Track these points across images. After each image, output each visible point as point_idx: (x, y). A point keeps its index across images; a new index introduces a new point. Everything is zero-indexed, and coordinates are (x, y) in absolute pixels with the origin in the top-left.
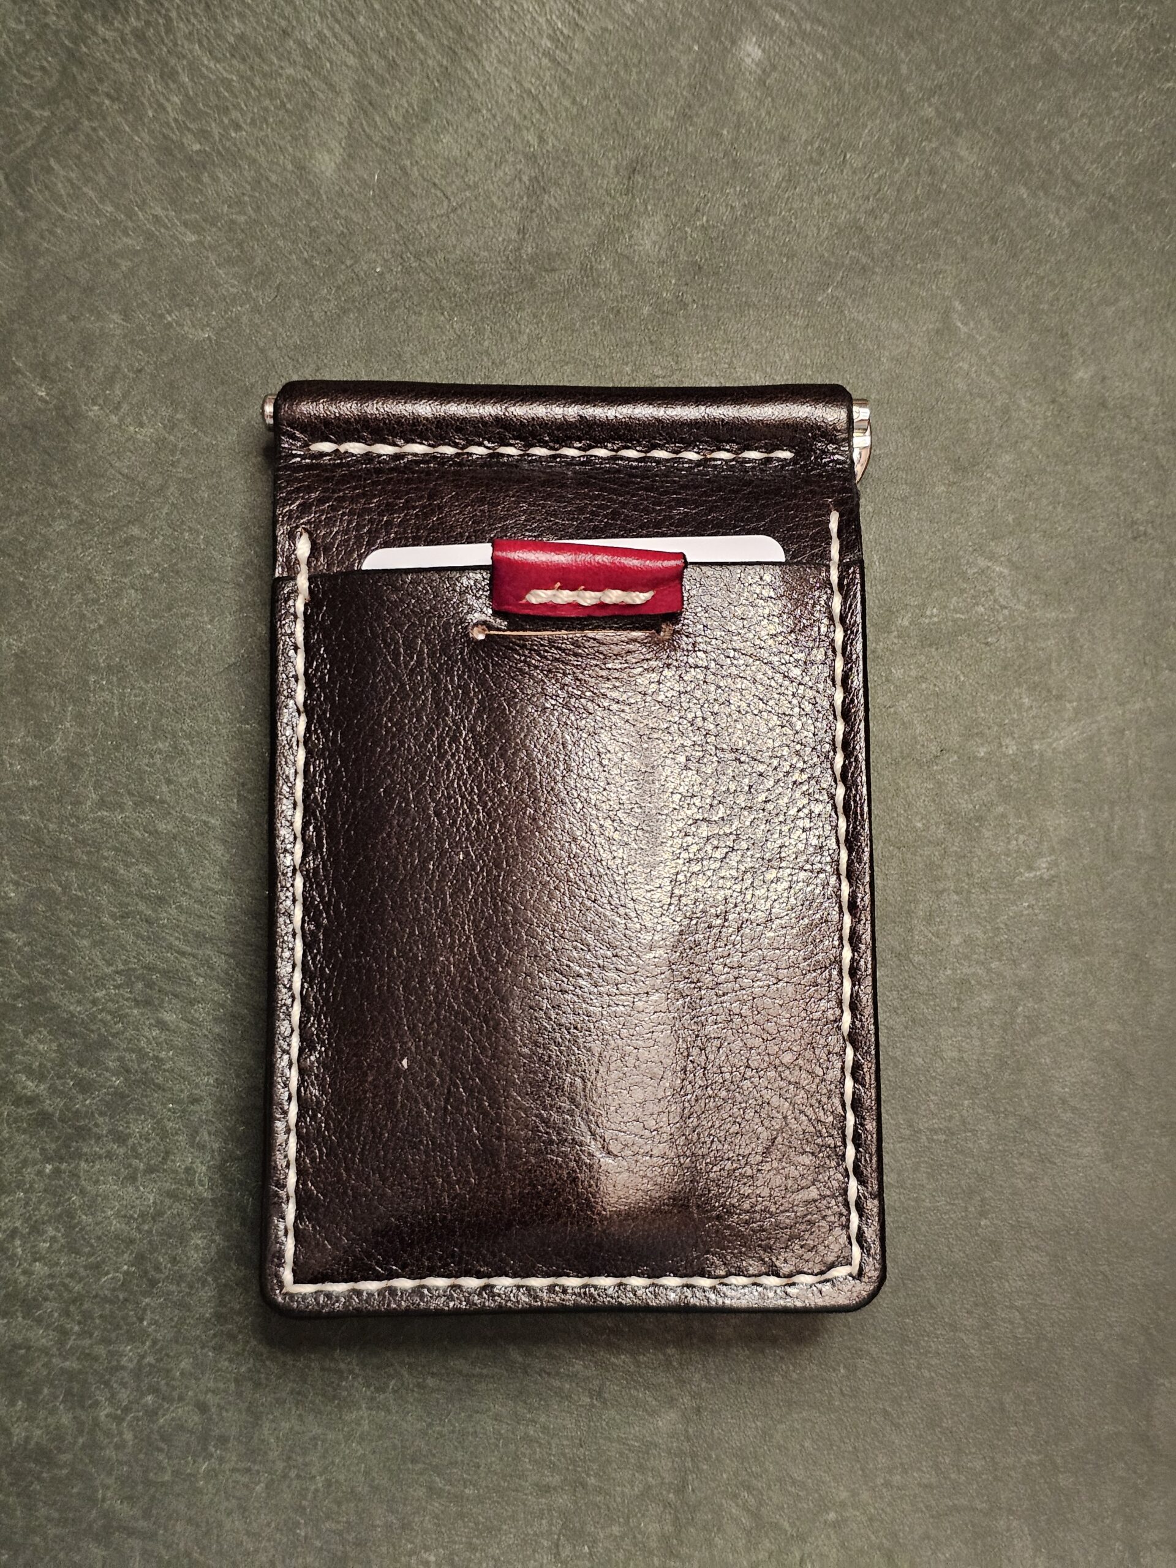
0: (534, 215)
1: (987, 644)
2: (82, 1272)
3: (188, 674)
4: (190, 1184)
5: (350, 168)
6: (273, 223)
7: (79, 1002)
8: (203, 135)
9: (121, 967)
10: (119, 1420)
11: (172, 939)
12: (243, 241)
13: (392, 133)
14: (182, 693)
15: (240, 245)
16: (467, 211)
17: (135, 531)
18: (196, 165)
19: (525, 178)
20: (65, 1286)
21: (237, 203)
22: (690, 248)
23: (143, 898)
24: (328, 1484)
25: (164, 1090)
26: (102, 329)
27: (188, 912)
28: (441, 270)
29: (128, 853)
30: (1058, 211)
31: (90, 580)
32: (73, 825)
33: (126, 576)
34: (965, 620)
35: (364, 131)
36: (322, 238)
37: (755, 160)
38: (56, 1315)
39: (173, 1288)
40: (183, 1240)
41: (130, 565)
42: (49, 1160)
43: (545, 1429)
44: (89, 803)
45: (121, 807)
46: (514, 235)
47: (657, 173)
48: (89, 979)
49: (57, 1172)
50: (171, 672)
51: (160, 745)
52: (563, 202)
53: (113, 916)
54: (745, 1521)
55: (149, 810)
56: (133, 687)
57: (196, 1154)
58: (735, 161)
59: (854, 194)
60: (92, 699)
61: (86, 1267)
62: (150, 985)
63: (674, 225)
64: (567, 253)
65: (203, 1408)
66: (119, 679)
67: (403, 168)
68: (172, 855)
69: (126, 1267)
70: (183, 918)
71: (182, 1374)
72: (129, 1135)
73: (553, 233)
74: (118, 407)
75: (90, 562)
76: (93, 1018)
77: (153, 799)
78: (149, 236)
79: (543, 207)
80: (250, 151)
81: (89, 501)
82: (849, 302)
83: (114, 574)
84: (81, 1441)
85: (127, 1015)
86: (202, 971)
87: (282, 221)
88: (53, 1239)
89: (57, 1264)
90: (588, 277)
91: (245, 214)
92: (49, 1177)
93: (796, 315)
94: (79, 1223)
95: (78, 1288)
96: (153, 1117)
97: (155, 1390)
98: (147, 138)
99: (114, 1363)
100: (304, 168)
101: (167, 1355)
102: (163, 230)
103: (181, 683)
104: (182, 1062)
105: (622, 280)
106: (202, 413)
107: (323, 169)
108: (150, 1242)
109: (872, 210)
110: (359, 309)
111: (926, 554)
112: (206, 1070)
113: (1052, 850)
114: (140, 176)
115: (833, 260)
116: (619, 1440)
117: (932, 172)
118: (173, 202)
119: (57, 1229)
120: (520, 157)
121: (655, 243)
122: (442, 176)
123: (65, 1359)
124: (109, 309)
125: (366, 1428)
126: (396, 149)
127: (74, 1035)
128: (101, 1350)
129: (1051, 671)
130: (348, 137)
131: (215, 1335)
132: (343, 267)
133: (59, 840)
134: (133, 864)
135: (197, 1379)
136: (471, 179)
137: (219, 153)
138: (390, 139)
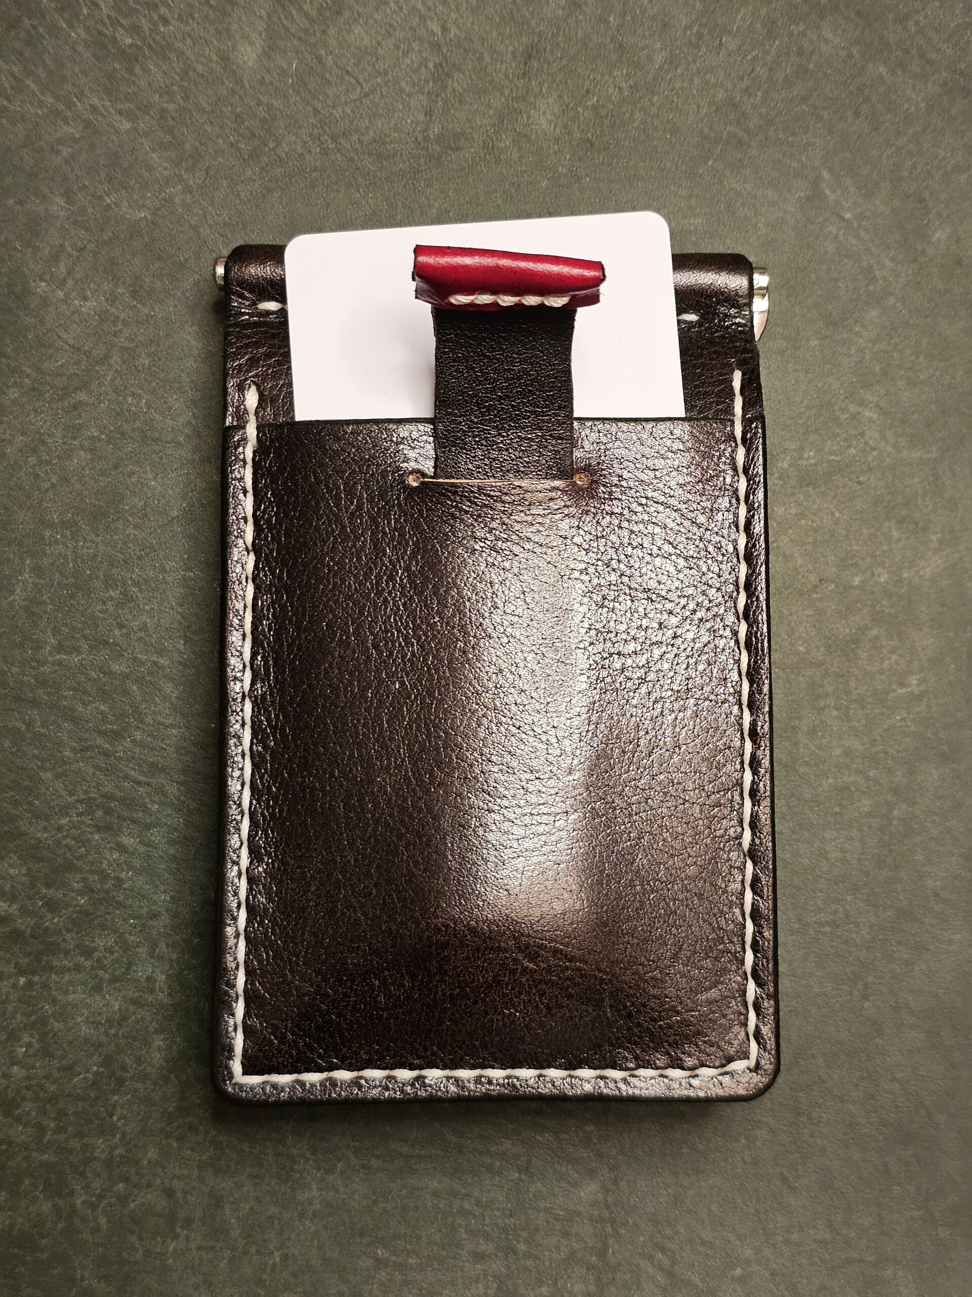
0: (439, 99)
1: (859, 483)
2: (56, 1074)
3: (136, 527)
4: (152, 991)
5: (269, 58)
6: (203, 111)
7: (45, 829)
8: (135, 29)
9: (82, 796)
10: (93, 1206)
11: (128, 770)
12: (173, 127)
13: (308, 25)
14: (130, 545)
15: (171, 131)
16: (378, 96)
17: (83, 396)
18: (129, 58)
19: (431, 65)
20: (40, 1086)
21: (166, 92)
22: (582, 127)
23: (101, 733)
24: (285, 1258)
25: (125, 907)
26: (46, 210)
27: (141, 744)
28: (356, 151)
29: (85, 692)
30: (914, 86)
31: (43, 442)
32: (34, 668)
33: (75, 438)
34: (839, 462)
35: (283, 24)
36: (246, 123)
37: (640, 45)
38: (34, 1113)
39: (139, 1085)
40: (146, 1043)
41: (79, 428)
42: (22, 973)
43: (478, 1202)
44: (48, 648)
45: (78, 650)
46: (421, 117)
47: (551, 58)
48: (53, 808)
49: (30, 985)
50: (120, 525)
51: (112, 593)
52: (465, 86)
53: (73, 750)
54: (661, 1279)
55: (105, 653)
56: (85, 541)
57: (156, 964)
58: (621, 46)
59: (730, 75)
60: (48, 552)
61: (59, 1070)
62: (109, 812)
63: (567, 106)
64: (470, 133)
65: (169, 1193)
66: (72, 533)
67: (319, 59)
68: (126, 693)
69: (95, 1068)
70: (137, 750)
71: (149, 1162)
72: (95, 950)
73: (458, 114)
74: (63, 283)
75: (42, 426)
76: (58, 843)
77: (106, 643)
78: (87, 124)
79: (448, 92)
80: (178, 45)
81: (39, 371)
82: (728, 173)
83: (64, 437)
84: (60, 1226)
85: (89, 840)
86: (157, 799)
87: (209, 108)
88: (29, 1045)
89: (33, 1067)
90: (490, 154)
91: (174, 103)
92: (23, 988)
93: (680, 186)
94: (52, 1029)
95: (53, 1088)
96: (116, 932)
97: (126, 1179)
98: (83, 35)
99: (88, 1154)
100: (228, 59)
101: (135, 1146)
102: (100, 119)
103: (129, 535)
104: (140, 881)
105: (520, 157)
106: (141, 287)
107: (246, 59)
108: (117, 1045)
109: (746, 89)
110: (282, 188)
111: (802, 402)
112: (162, 888)
113: (922, 669)
114: (77, 70)
115: (712, 135)
116: (546, 1210)
117: (800, 53)
118: (108, 92)
119: (31, 1035)
120: (426, 45)
121: (550, 122)
122: (355, 64)
123: (44, 1153)
124: (53, 193)
125: (318, 1206)
126: (313, 40)
127: (41, 860)
128: (75, 1144)
129: (917, 506)
130: (267, 29)
131: (178, 1127)
132: (267, 149)
133: (22, 682)
134: (90, 702)
135: (164, 1167)
136: (381, 66)
137: (150, 47)
138: (306, 31)
